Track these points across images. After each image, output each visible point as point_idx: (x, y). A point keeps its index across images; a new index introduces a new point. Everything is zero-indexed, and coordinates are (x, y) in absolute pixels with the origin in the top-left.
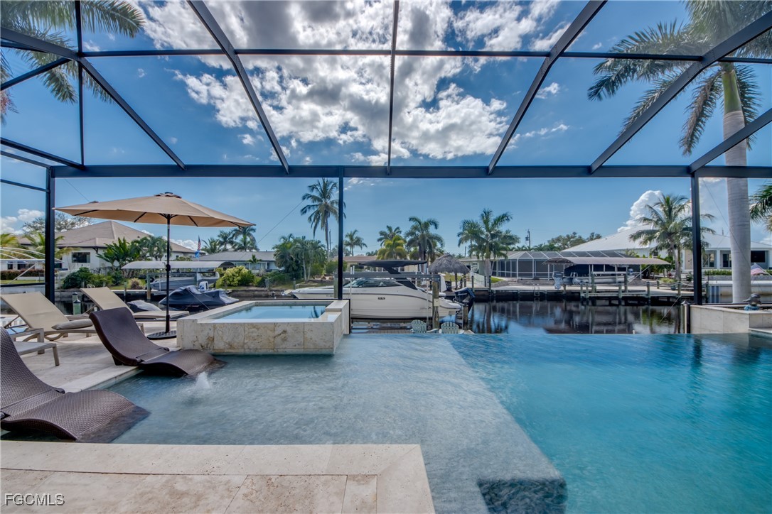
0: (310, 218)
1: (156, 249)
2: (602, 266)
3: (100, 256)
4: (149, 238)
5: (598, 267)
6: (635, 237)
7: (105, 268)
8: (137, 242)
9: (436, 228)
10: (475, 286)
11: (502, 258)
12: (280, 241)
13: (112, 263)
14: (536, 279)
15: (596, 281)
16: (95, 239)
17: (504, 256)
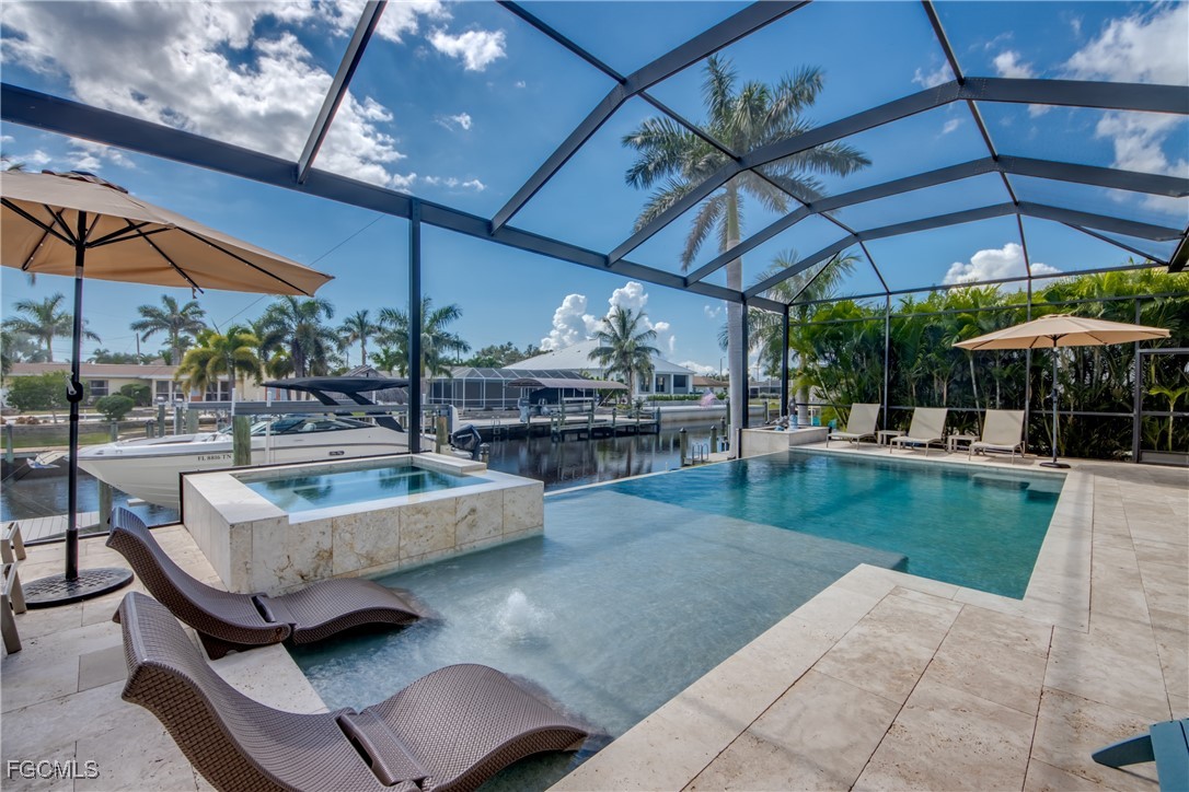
6: (593, 355)
11: (443, 377)
17: (448, 373)
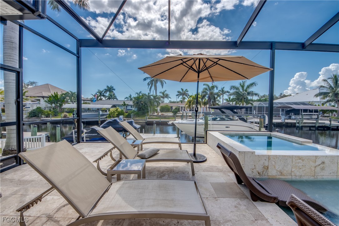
0: (148, 84)
1: (73, 98)
2: (307, 110)
3: (46, 101)
4: (70, 93)
5: (305, 111)
6: (317, 96)
7: (48, 107)
8: (64, 94)
9: (217, 89)
11: (250, 105)
12: (135, 95)
13: (51, 105)
15: (304, 117)
16: (42, 92)
17: (252, 104)
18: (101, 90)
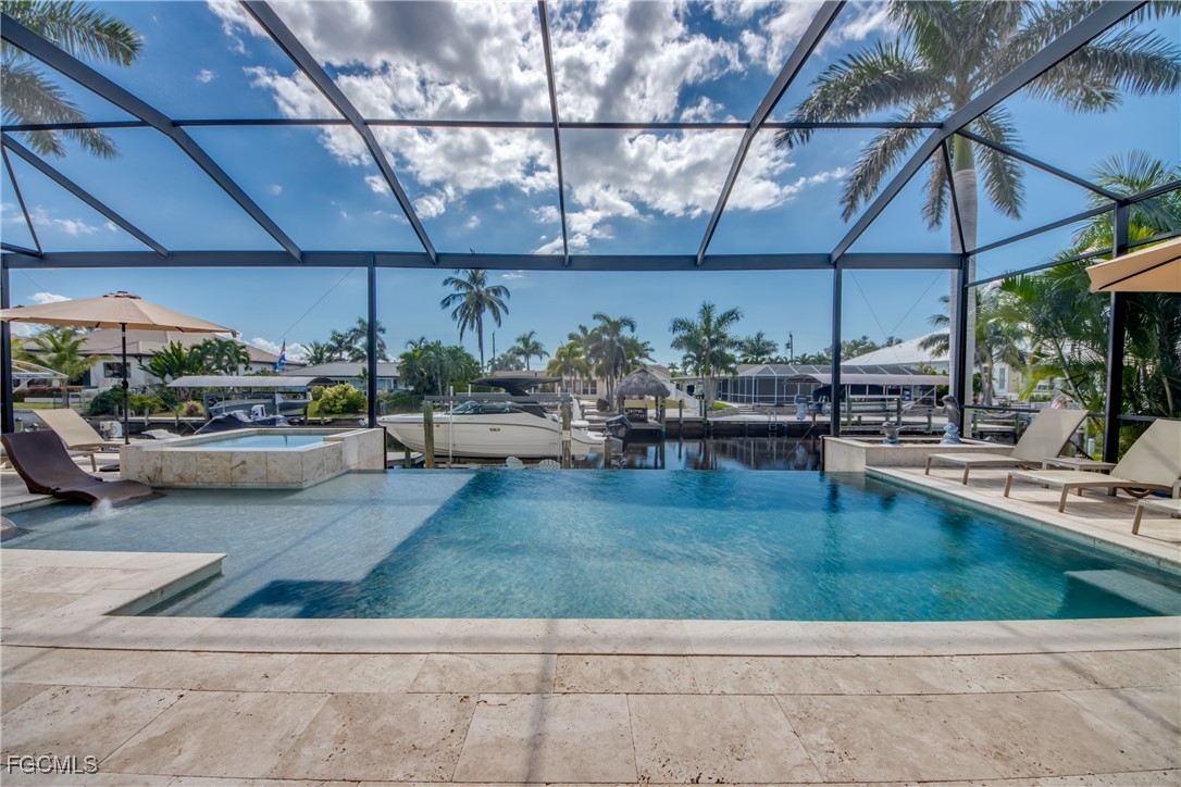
0: (454, 314)
1: (226, 358)
2: (864, 386)
3: (144, 369)
4: (214, 342)
7: (152, 386)
8: (198, 347)
9: (633, 330)
10: (685, 415)
11: (730, 374)
12: (406, 347)
13: (163, 377)
14: (779, 405)
16: (137, 342)
18: (343, 331)
